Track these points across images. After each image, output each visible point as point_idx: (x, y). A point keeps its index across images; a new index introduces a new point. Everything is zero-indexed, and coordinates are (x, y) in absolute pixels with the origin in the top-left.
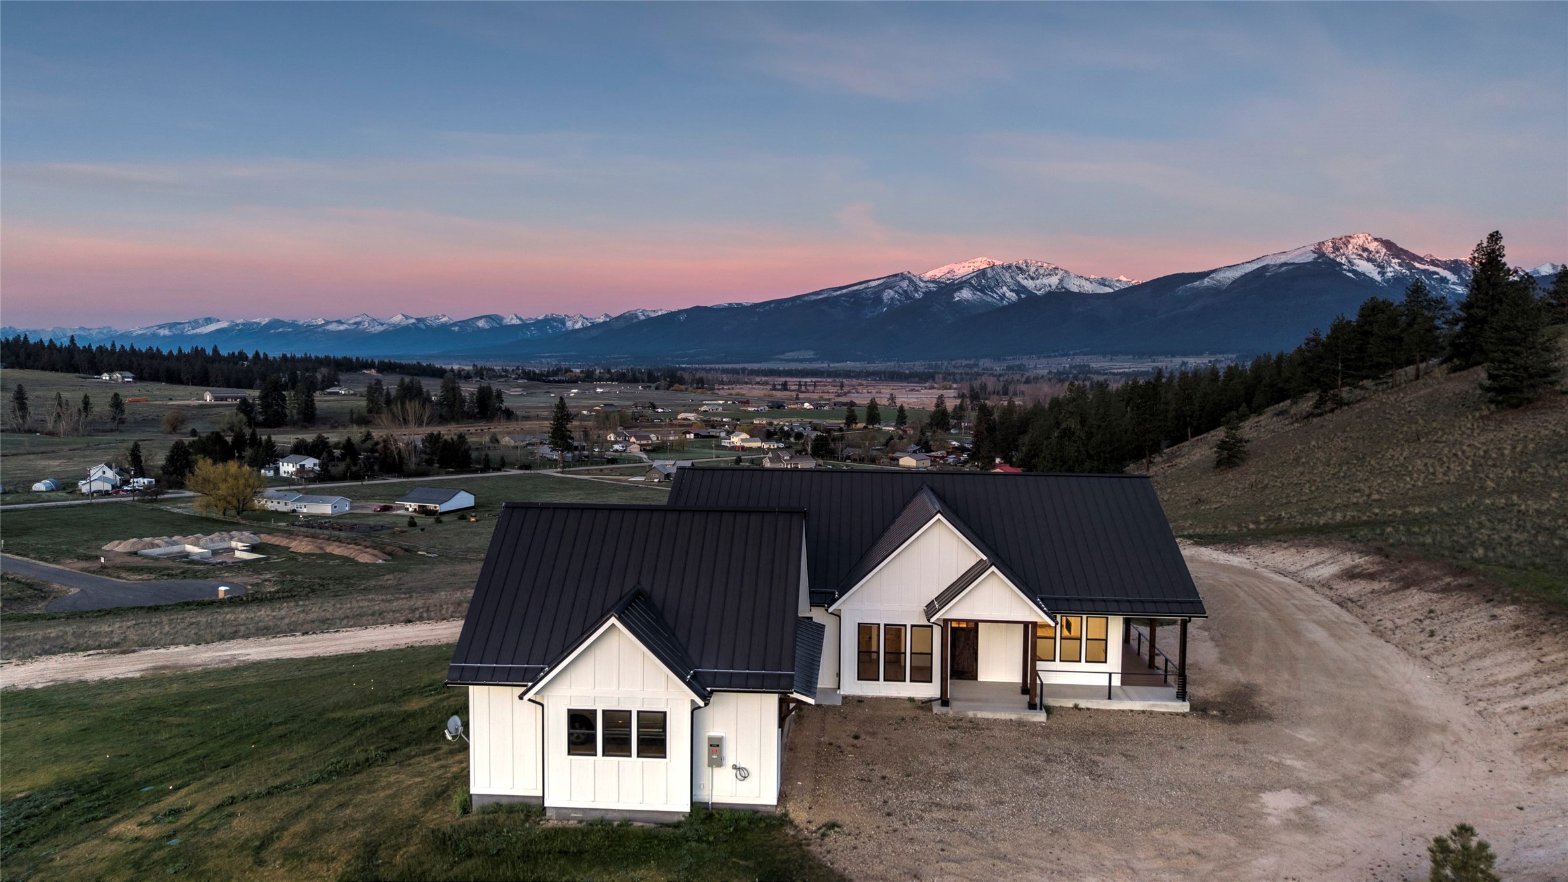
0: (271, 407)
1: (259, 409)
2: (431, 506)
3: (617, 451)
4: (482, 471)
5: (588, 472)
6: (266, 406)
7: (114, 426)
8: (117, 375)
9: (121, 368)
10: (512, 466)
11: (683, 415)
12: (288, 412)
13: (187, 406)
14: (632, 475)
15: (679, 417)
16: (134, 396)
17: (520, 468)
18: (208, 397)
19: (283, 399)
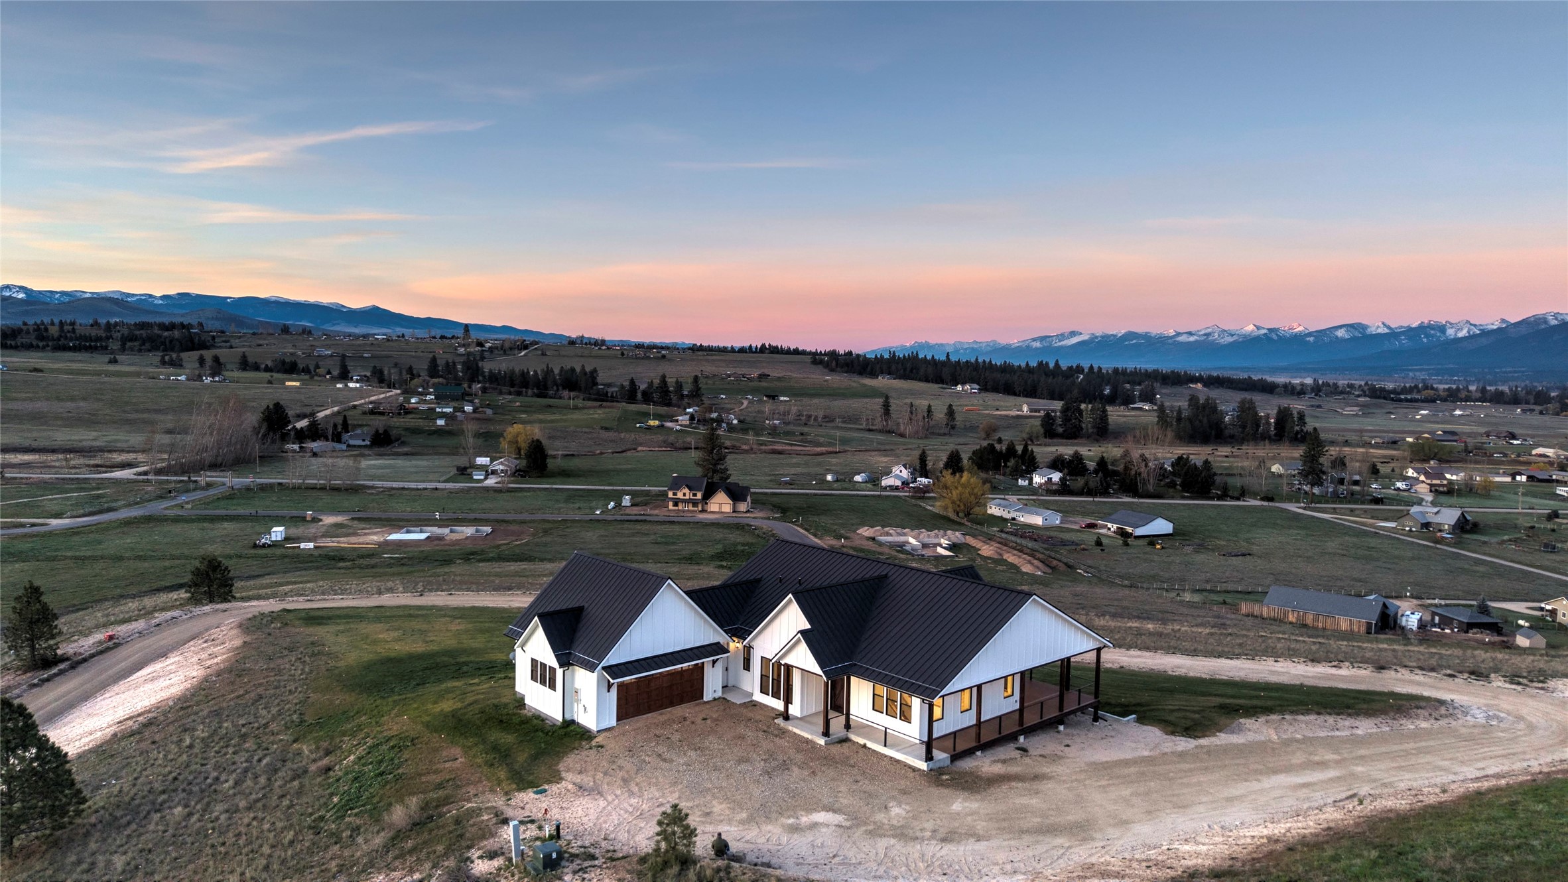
0: (1070, 420)
1: (1059, 421)
2: (1130, 530)
3: (1399, 489)
4: (1220, 498)
5: (1334, 511)
6: (1066, 419)
7: (946, 431)
8: (967, 387)
9: (971, 381)
10: (1254, 495)
11: (1540, 450)
12: (1084, 425)
13: (1007, 416)
14: (1386, 520)
15: (1534, 452)
16: (972, 405)
17: (1262, 499)
18: (1025, 408)
19: (1081, 412)
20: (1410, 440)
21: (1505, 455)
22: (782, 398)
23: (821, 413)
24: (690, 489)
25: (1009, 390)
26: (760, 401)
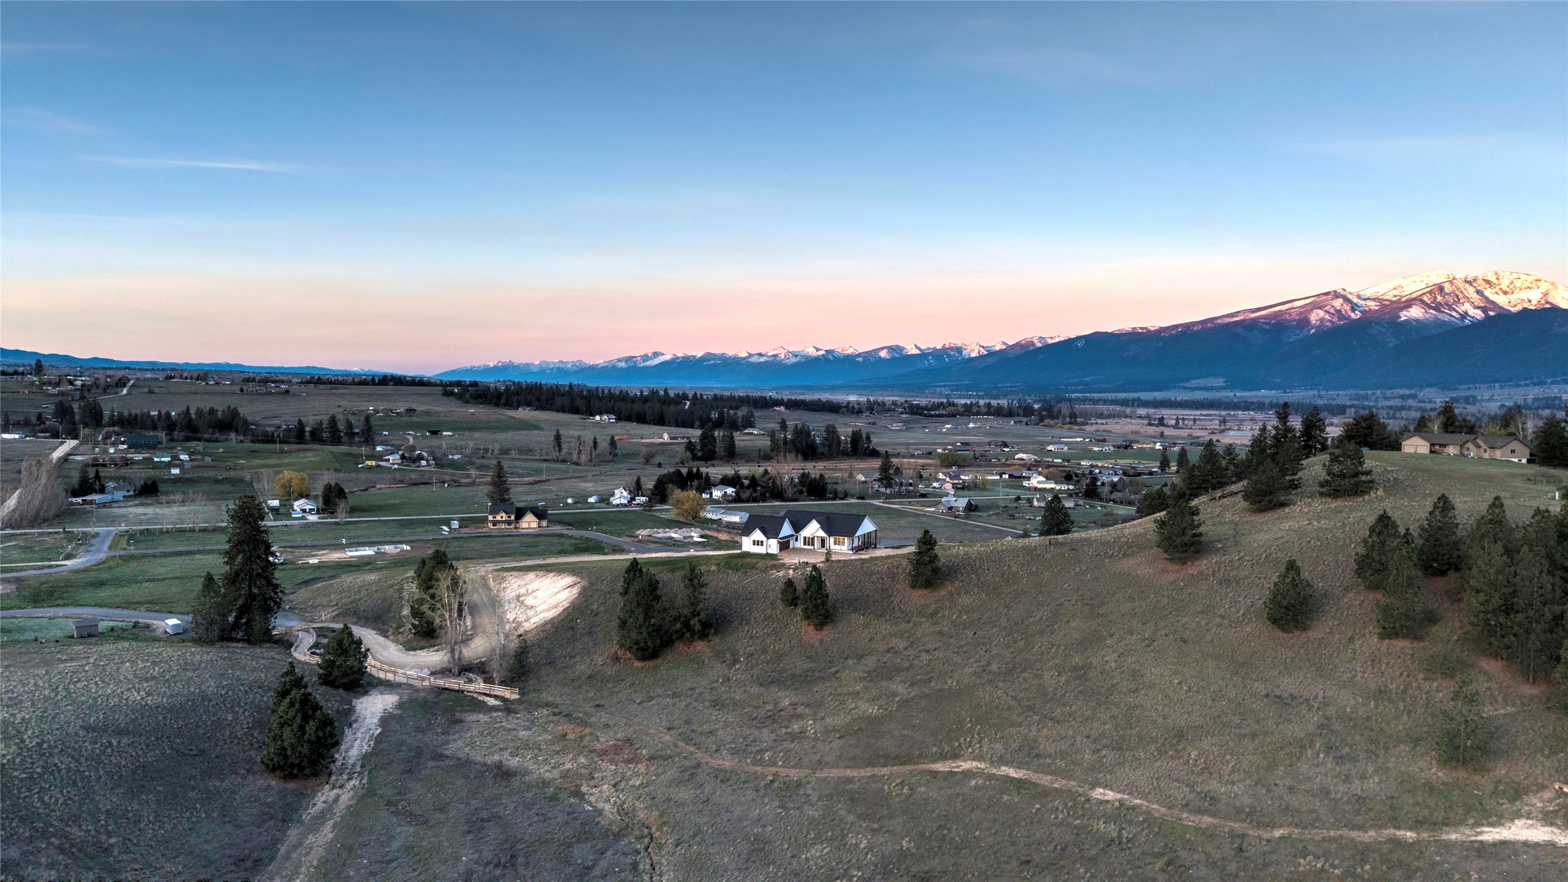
0: (707, 444)
1: (699, 447)
3: (935, 487)
4: (833, 499)
5: (900, 503)
6: (704, 445)
7: (610, 458)
8: (605, 417)
9: (608, 412)
10: (852, 496)
11: (1020, 455)
12: (717, 450)
13: (653, 444)
14: (929, 507)
15: (1016, 457)
17: (858, 498)
18: (666, 436)
19: (715, 437)
20: (940, 451)
21: (999, 460)
22: (445, 433)
23: (497, 446)
24: (506, 513)
25: (641, 419)
26: (423, 436)
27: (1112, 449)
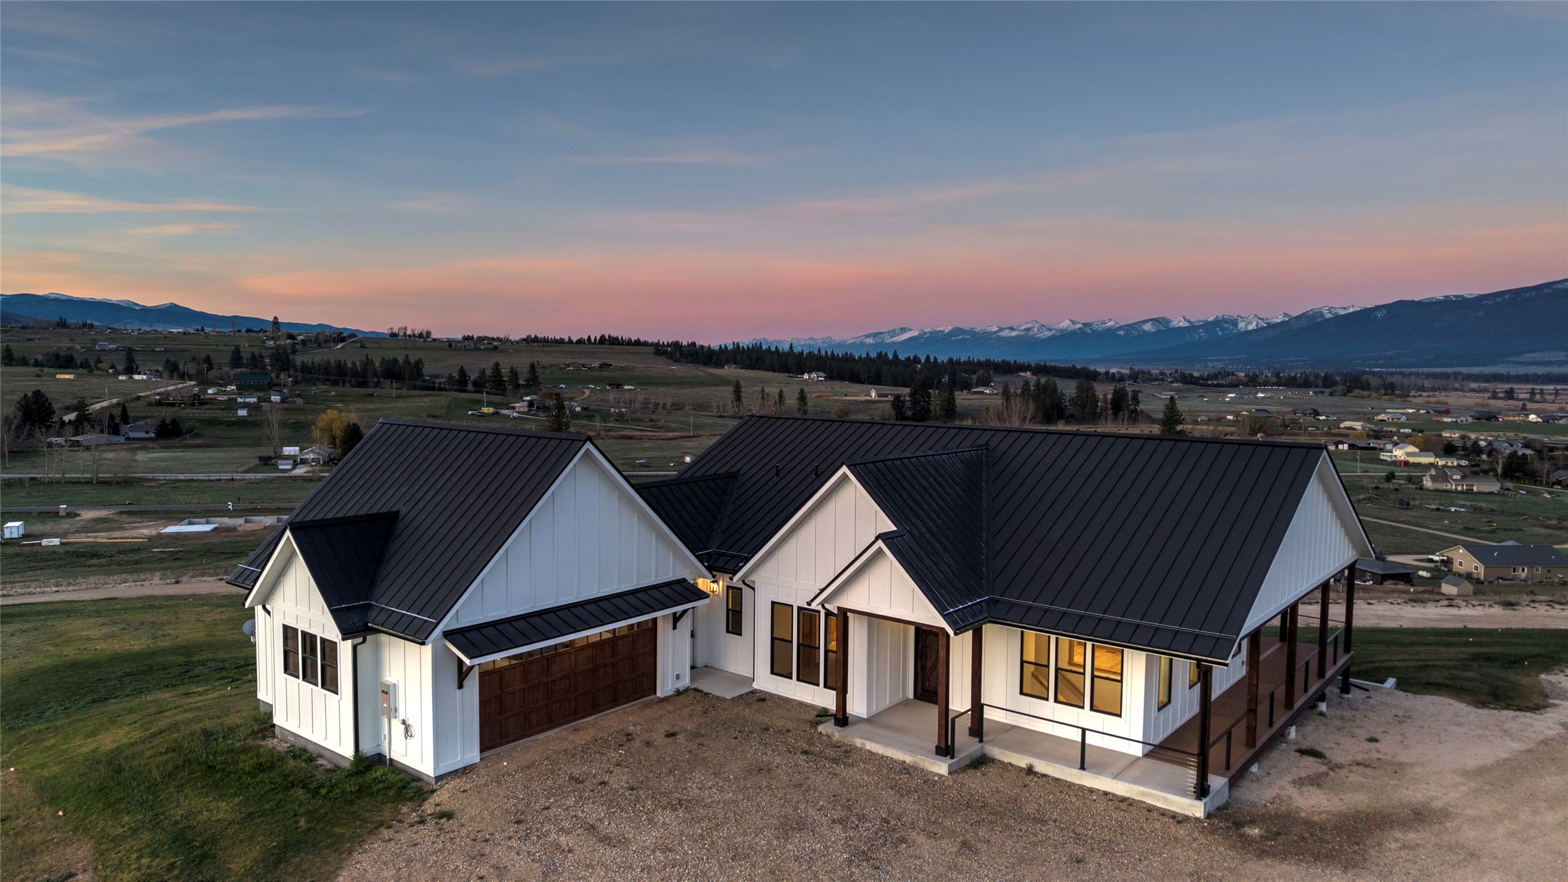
0: (919, 403)
1: (908, 404)
6: (915, 402)
8: (814, 375)
9: (817, 369)
11: (1347, 424)
12: (932, 408)
13: (856, 401)
15: (1342, 425)
16: (821, 392)
18: (873, 394)
19: (929, 396)
20: (1230, 417)
21: (1318, 428)
22: (626, 387)
23: (669, 402)
25: (854, 378)
26: (603, 390)
27: (1470, 420)
